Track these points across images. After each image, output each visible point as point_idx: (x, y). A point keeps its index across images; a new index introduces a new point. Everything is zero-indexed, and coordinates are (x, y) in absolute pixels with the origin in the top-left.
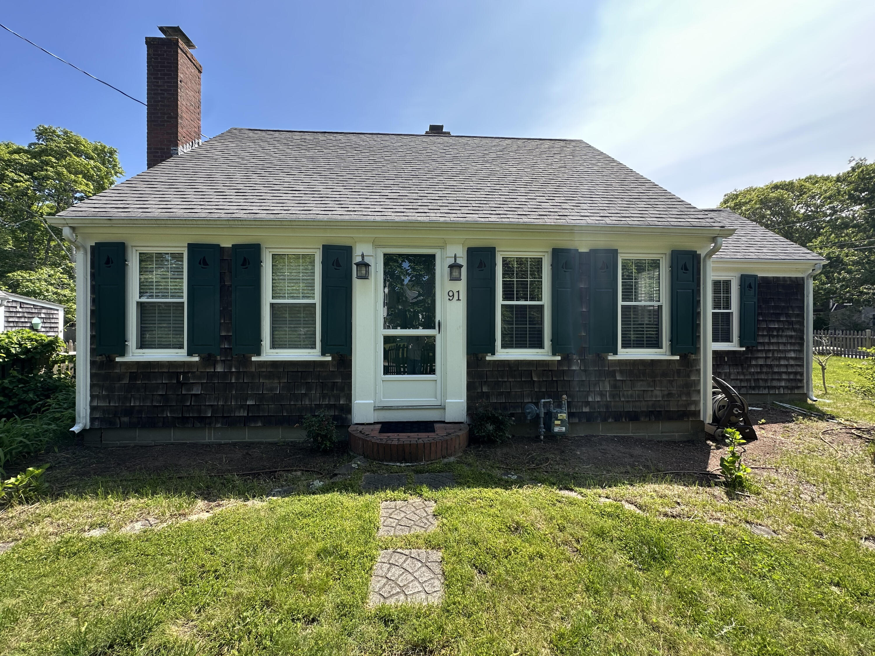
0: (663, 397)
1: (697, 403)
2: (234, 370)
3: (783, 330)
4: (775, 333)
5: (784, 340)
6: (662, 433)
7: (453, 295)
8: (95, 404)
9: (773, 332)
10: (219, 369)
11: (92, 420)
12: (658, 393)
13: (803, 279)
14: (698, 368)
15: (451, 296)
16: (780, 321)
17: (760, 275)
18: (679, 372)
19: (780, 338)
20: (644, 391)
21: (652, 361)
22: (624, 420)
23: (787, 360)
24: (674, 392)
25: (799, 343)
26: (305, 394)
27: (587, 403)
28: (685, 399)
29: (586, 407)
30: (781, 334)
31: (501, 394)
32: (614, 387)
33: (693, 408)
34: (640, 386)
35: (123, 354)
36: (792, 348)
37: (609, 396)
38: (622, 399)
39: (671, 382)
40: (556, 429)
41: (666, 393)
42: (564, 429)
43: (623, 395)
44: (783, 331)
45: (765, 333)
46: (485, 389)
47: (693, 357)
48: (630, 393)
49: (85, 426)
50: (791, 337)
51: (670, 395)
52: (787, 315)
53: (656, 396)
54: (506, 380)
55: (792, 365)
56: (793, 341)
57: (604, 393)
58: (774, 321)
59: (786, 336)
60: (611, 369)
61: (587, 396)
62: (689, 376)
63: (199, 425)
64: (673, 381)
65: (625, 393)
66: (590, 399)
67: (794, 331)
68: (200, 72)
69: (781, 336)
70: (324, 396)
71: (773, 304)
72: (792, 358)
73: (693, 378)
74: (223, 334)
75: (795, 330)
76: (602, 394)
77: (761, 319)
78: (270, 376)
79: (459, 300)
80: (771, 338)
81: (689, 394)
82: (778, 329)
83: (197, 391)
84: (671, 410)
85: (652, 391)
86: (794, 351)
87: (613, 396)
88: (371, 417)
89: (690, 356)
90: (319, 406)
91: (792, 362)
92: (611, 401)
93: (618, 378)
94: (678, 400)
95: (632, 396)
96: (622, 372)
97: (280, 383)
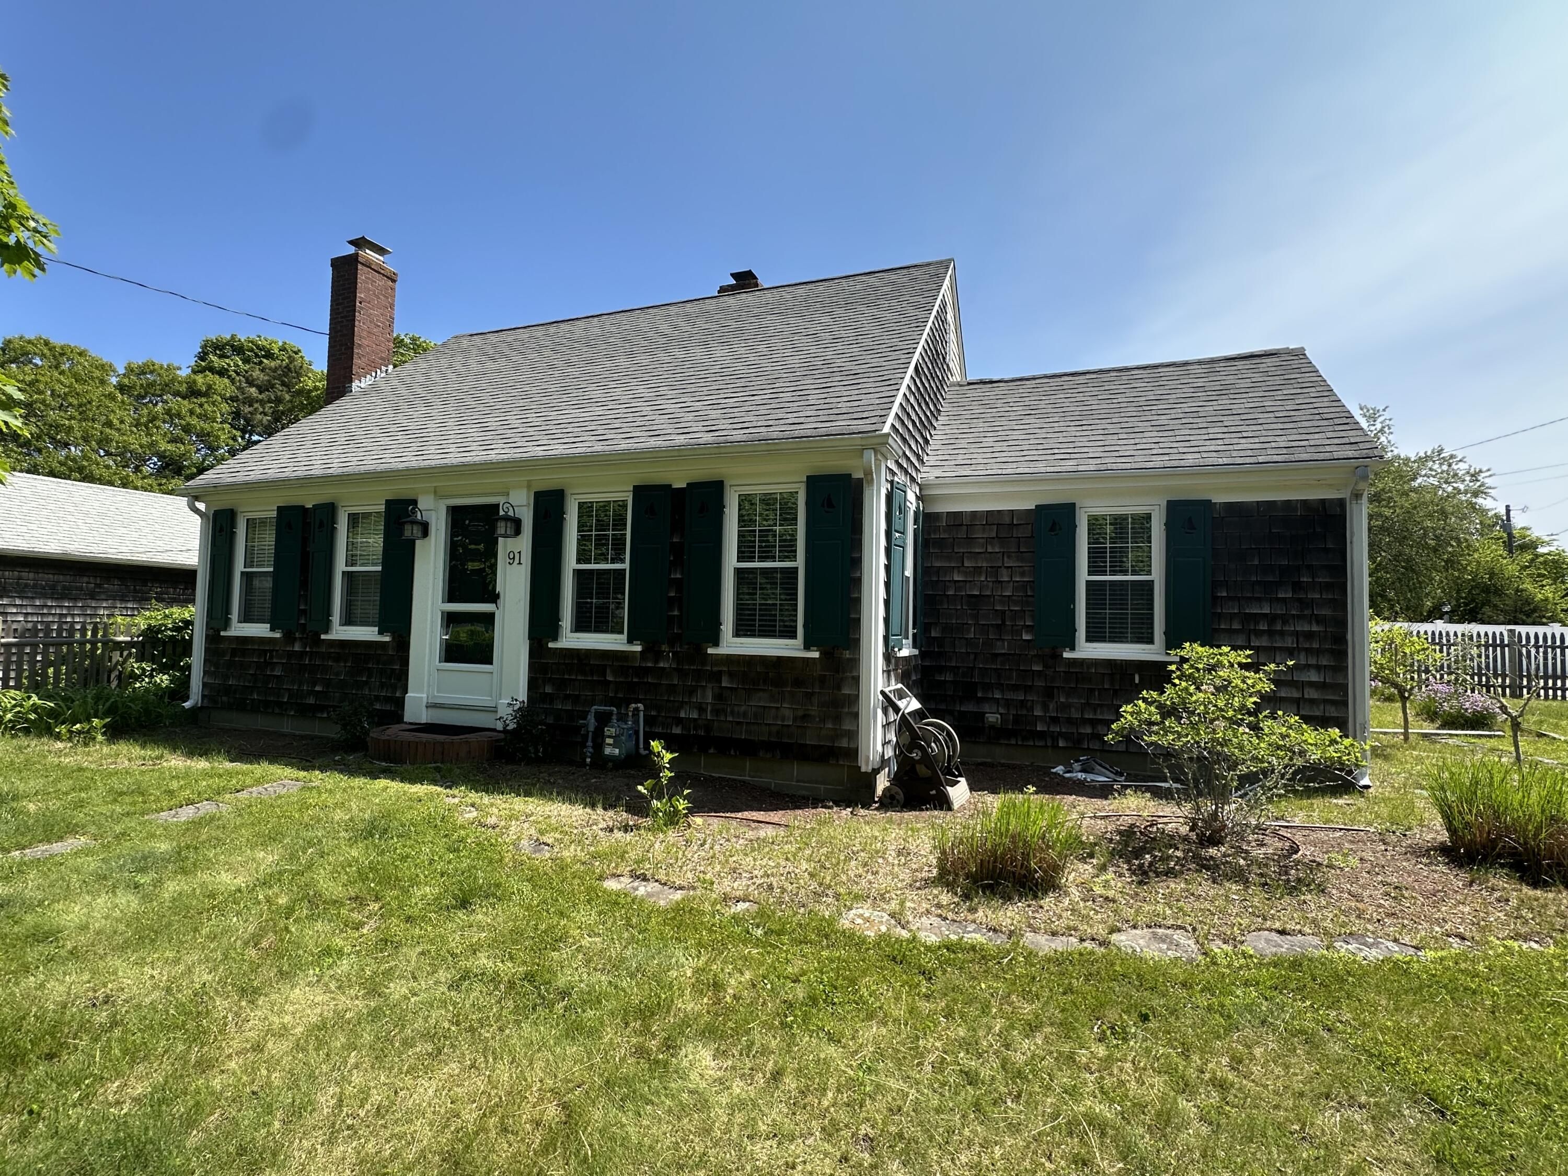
0: (795, 719)
1: (853, 735)
2: (308, 649)
3: (1285, 619)
4: (1263, 626)
5: (1289, 642)
6: (798, 781)
7: (514, 558)
8: (205, 680)
9: (1257, 623)
10: (297, 648)
11: (203, 696)
12: (787, 713)
13: (1341, 503)
14: (855, 674)
15: (512, 558)
16: (1278, 599)
17: (1220, 498)
18: (822, 680)
19: (1278, 638)
20: (764, 707)
21: (780, 659)
22: (732, 752)
23: (1297, 688)
24: (813, 713)
25: (1332, 652)
26: (366, 683)
27: (679, 721)
28: (830, 726)
29: (677, 726)
30: (1279, 628)
31: (567, 697)
32: (720, 696)
33: (844, 743)
34: (760, 700)
35: (225, 630)
36: (1312, 661)
37: (711, 712)
38: (730, 719)
39: (809, 696)
40: (608, 751)
41: (800, 713)
42: (617, 751)
43: (732, 713)
44: (1285, 622)
45: (1236, 626)
46: (548, 689)
47: (847, 655)
48: (743, 708)
49: (197, 703)
50: (1309, 635)
51: (805, 717)
52: (1297, 586)
53: (783, 719)
54: (573, 677)
55: (1312, 702)
56: (1316, 645)
57: (704, 706)
58: (1259, 600)
59: (1297, 634)
60: (715, 669)
61: (678, 710)
62: (839, 688)
63: (277, 711)
64: (812, 694)
65: (736, 709)
66: (683, 715)
67: (1318, 623)
68: (394, 281)
69: (1282, 633)
70: (382, 685)
71: (1256, 562)
72: (1312, 684)
73: (846, 691)
74: (302, 607)
75: (1319, 620)
76: (701, 709)
77: (1225, 594)
78: (337, 658)
79: (520, 563)
80: (1253, 637)
81: (838, 719)
82: (1271, 619)
83: (278, 672)
84: (808, 742)
85: (777, 708)
86: (1318, 668)
87: (716, 712)
88: (424, 717)
89: (842, 654)
90: (377, 698)
91: (1311, 694)
92: (713, 720)
93: (723, 685)
94: (821, 728)
95: (745, 714)
96: (731, 675)
97: (345, 666)
